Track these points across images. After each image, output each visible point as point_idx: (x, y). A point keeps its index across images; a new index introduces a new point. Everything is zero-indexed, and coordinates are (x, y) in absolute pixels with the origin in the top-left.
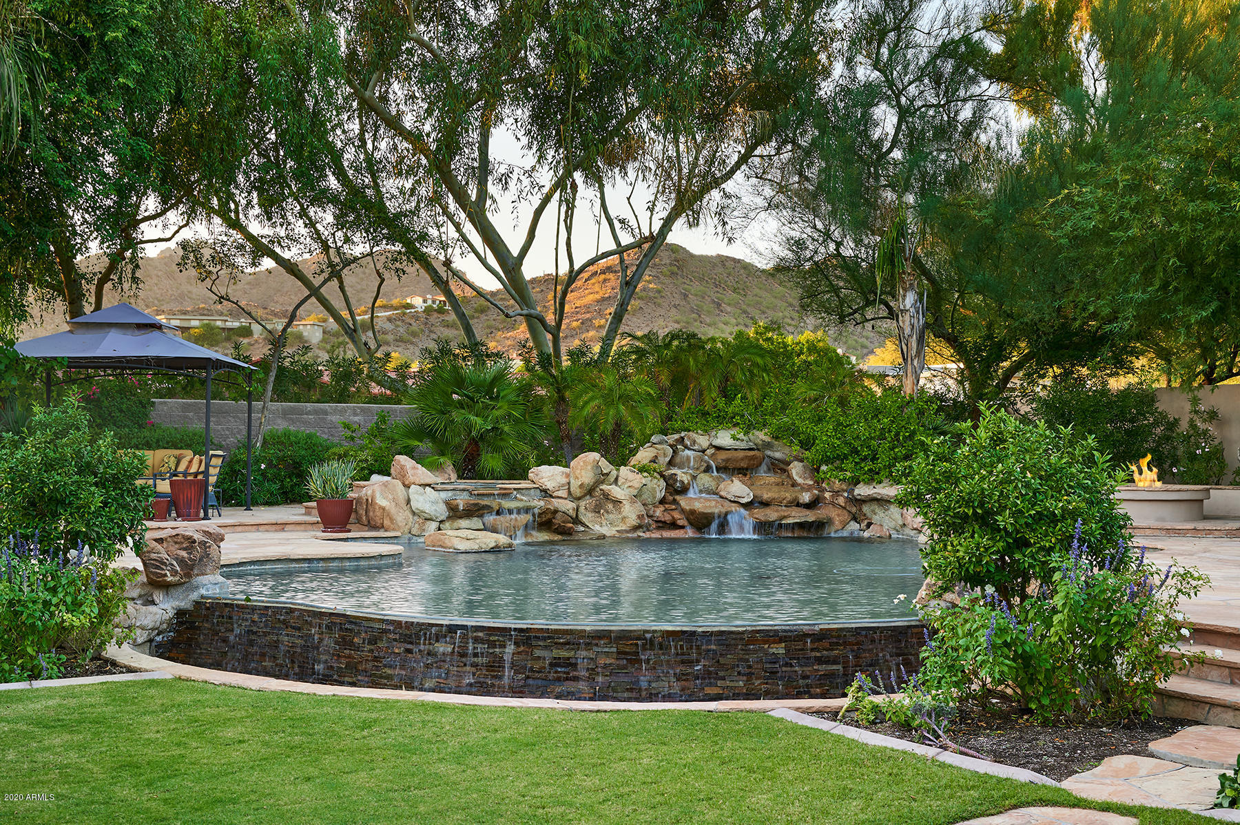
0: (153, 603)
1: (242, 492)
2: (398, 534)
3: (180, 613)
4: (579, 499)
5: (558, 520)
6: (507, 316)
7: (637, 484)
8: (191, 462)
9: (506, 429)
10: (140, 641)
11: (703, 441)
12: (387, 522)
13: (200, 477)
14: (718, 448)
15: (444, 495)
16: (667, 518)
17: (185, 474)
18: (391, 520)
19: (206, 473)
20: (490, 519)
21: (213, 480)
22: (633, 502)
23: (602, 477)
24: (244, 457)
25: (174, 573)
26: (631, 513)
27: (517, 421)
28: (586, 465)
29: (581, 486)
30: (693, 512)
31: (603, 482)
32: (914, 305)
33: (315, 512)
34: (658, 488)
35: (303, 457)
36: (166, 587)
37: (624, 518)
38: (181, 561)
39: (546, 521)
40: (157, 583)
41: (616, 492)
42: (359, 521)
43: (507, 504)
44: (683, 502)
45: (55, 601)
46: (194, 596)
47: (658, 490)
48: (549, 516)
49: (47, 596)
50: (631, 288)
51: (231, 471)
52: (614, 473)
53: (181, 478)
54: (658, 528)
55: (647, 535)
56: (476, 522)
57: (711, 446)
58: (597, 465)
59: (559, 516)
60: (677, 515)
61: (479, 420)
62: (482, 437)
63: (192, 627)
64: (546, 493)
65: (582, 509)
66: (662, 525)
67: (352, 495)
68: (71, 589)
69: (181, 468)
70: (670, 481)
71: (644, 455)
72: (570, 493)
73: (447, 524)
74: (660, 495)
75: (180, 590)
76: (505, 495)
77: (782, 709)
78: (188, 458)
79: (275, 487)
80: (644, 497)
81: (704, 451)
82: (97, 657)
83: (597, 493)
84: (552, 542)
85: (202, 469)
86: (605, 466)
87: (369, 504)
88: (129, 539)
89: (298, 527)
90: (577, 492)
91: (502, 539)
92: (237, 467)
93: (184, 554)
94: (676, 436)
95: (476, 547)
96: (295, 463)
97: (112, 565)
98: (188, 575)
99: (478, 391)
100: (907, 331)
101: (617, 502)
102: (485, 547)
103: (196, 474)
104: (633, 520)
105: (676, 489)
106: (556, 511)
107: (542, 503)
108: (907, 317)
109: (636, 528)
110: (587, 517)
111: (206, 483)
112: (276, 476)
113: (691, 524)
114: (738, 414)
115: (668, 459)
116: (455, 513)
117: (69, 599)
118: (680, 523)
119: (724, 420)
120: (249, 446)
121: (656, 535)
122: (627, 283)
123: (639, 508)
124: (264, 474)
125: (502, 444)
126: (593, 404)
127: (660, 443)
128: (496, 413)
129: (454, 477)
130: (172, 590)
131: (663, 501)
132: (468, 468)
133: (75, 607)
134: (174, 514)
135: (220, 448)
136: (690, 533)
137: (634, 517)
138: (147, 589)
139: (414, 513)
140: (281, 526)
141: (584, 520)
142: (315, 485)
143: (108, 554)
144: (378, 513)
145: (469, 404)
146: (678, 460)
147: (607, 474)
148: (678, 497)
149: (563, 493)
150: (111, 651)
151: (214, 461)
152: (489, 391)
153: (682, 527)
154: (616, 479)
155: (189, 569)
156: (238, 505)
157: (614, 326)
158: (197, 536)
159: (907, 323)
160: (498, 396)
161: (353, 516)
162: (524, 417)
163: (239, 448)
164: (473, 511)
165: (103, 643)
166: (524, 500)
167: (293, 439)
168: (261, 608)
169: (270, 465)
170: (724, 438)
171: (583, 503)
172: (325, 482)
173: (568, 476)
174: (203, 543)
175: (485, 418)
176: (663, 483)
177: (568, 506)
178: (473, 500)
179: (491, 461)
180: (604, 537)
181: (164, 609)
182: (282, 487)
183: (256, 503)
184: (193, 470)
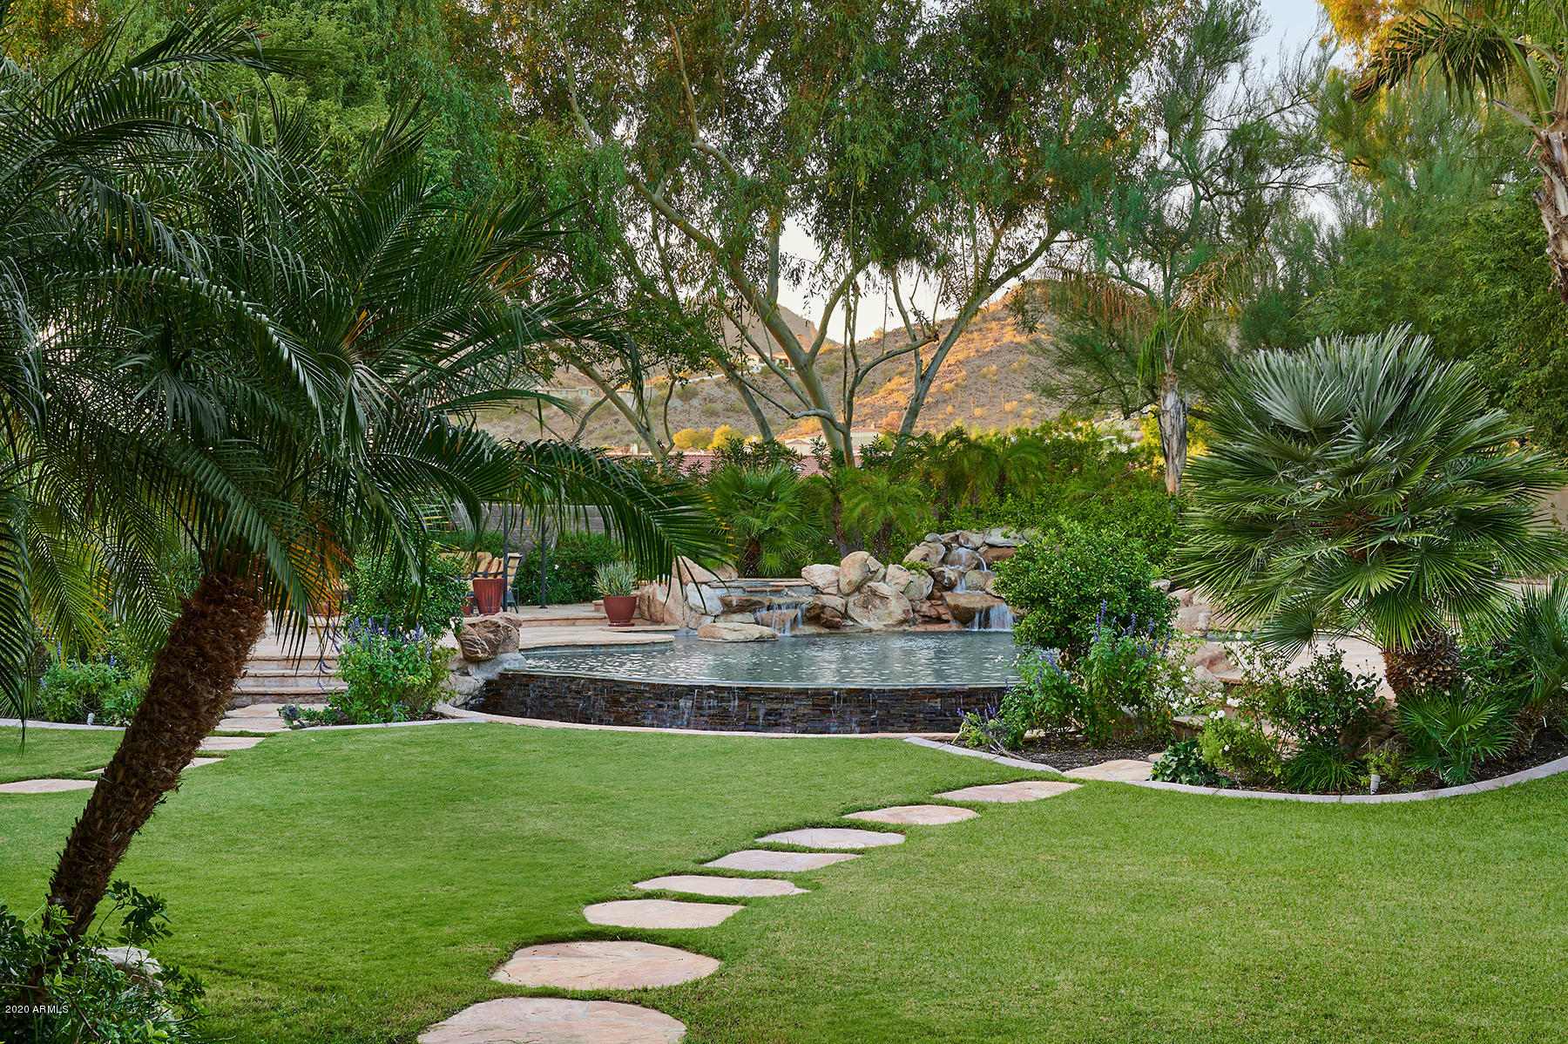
0: (467, 674)
1: (537, 591)
2: (677, 627)
3: (488, 683)
4: (848, 595)
5: (828, 614)
6: (792, 417)
7: (904, 581)
8: (490, 563)
9: (783, 529)
10: (458, 703)
11: (976, 539)
12: (666, 617)
13: (499, 577)
14: (991, 546)
15: (719, 592)
16: (933, 613)
17: (486, 574)
18: (671, 614)
19: (504, 573)
20: (763, 614)
21: (510, 579)
22: (899, 598)
23: (871, 575)
24: (539, 558)
25: (484, 651)
26: (897, 608)
27: (794, 522)
28: (856, 563)
29: (849, 583)
30: (956, 607)
31: (871, 579)
32: (1174, 406)
33: (603, 608)
34: (925, 584)
35: (595, 558)
36: (478, 662)
37: (890, 613)
38: (489, 642)
39: (815, 616)
40: (471, 659)
41: (883, 588)
42: (642, 616)
43: (776, 600)
44: (949, 598)
45: (400, 667)
46: (500, 669)
47: (925, 587)
48: (817, 611)
49: (396, 662)
50: (927, 382)
51: (527, 571)
52: (882, 571)
53: (481, 577)
54: (924, 623)
55: (913, 629)
56: (749, 617)
57: (985, 543)
58: (865, 563)
59: (828, 611)
60: (942, 610)
61: (758, 522)
62: (761, 537)
63: (498, 694)
64: (816, 590)
65: (851, 605)
66: (928, 619)
67: (634, 593)
68: (412, 659)
69: (481, 569)
70: (938, 579)
71: (915, 554)
72: (839, 589)
73: (722, 618)
74: (927, 592)
75: (488, 664)
76: (777, 592)
77: (914, 738)
78: (488, 560)
79: (568, 586)
80: (912, 593)
81: (976, 549)
82: (430, 711)
83: (865, 589)
84: (819, 635)
85: (501, 570)
86: (874, 564)
87: (650, 600)
88: (452, 623)
89: (587, 622)
90: (846, 589)
91: (767, 631)
92: (533, 568)
93: (491, 636)
94: (952, 535)
95: (742, 637)
96: (587, 563)
97: (440, 642)
98: (495, 653)
99: (756, 494)
100: (1168, 431)
101: (884, 598)
102: (750, 638)
103: (496, 575)
104: (899, 615)
105: (943, 586)
106: (824, 607)
107: (811, 599)
108: (1168, 417)
109: (902, 622)
110: (855, 612)
111: (505, 582)
112: (569, 576)
113: (956, 618)
114: (1010, 513)
115: (940, 557)
116: (729, 609)
117: (410, 666)
118: (945, 617)
119: (996, 518)
120: (543, 547)
121: (921, 629)
122: (922, 377)
123: (906, 604)
124: (558, 574)
125: (781, 544)
126: (863, 505)
127: (934, 541)
128: (774, 514)
129: (735, 575)
130: (482, 664)
131: (930, 597)
132: (749, 567)
133: (416, 671)
134: (476, 611)
135: (516, 549)
136: (954, 627)
137: (900, 612)
138: (463, 663)
139: (691, 609)
140: (572, 621)
141: (853, 615)
142: (601, 584)
143: (437, 634)
144: (659, 609)
145: (750, 505)
146: (950, 558)
147: (875, 572)
148: (944, 594)
149: (833, 590)
150: (440, 707)
151: (512, 563)
152: (767, 495)
153: (948, 621)
154: (885, 576)
155: (495, 648)
156: (534, 603)
157: (908, 421)
158: (501, 622)
159: (1168, 423)
160: (776, 498)
161: (636, 611)
162: (800, 517)
163: (534, 550)
164: (746, 607)
165: (433, 701)
166: (794, 596)
167: (585, 540)
168: (550, 678)
169: (563, 565)
170: (996, 536)
171: (851, 599)
172: (610, 581)
173: (837, 573)
174: (506, 628)
175: (764, 519)
176: (930, 580)
177: (837, 602)
178: (746, 597)
179: (770, 560)
180: (871, 631)
181: (476, 679)
182: (575, 587)
183: (550, 602)
184: (493, 570)
